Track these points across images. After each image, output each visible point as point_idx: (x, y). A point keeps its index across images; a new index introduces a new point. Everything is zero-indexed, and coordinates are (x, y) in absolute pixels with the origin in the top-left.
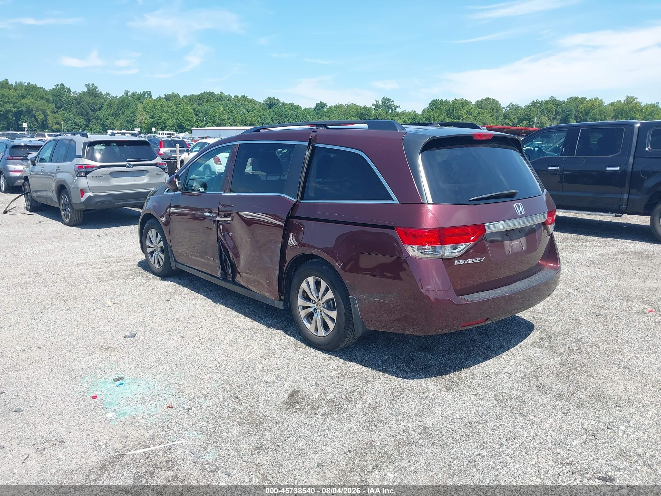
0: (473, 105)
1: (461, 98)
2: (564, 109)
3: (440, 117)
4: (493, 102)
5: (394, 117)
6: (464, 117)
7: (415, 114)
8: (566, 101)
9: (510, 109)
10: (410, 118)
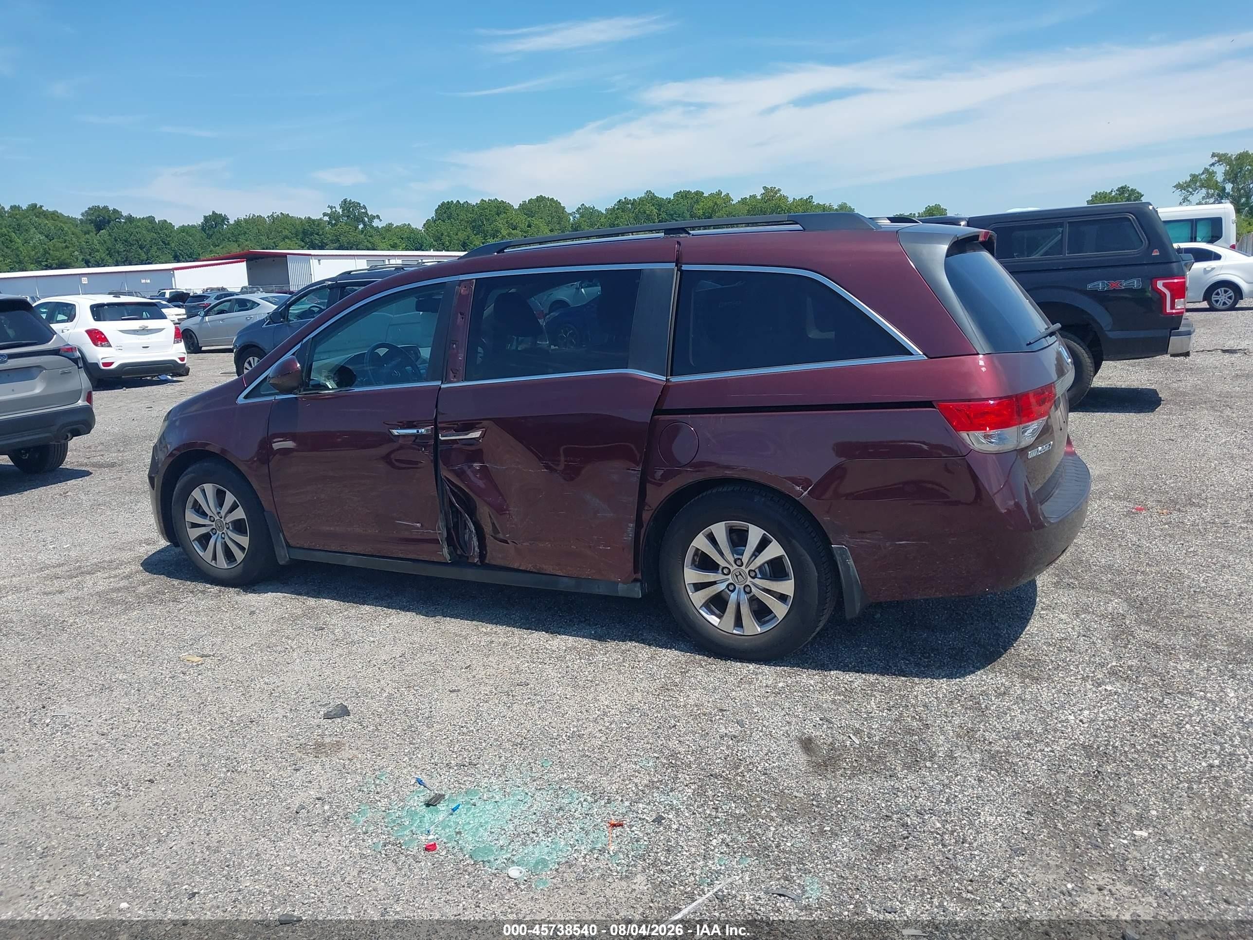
0: (516, 210)
1: (493, 198)
2: (672, 212)
3: (459, 234)
4: (551, 205)
5: (371, 236)
6: (504, 232)
7: (413, 231)
8: (672, 198)
9: (582, 216)
10: (402, 238)
